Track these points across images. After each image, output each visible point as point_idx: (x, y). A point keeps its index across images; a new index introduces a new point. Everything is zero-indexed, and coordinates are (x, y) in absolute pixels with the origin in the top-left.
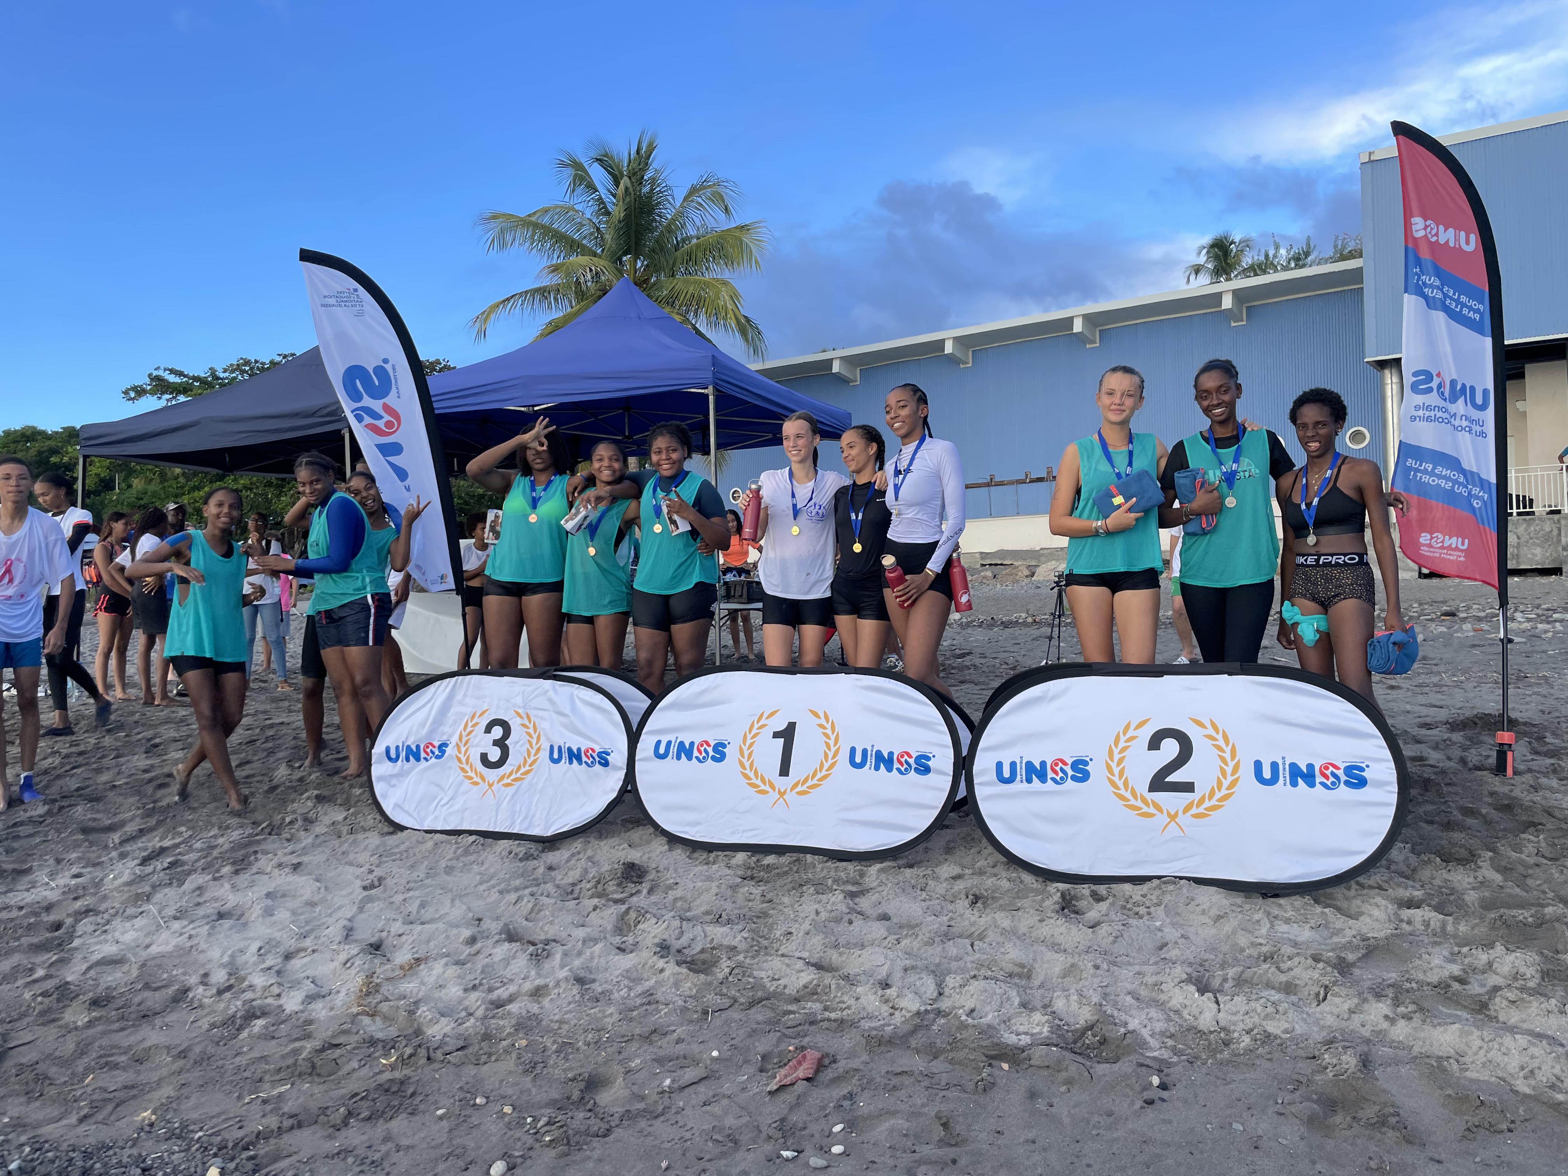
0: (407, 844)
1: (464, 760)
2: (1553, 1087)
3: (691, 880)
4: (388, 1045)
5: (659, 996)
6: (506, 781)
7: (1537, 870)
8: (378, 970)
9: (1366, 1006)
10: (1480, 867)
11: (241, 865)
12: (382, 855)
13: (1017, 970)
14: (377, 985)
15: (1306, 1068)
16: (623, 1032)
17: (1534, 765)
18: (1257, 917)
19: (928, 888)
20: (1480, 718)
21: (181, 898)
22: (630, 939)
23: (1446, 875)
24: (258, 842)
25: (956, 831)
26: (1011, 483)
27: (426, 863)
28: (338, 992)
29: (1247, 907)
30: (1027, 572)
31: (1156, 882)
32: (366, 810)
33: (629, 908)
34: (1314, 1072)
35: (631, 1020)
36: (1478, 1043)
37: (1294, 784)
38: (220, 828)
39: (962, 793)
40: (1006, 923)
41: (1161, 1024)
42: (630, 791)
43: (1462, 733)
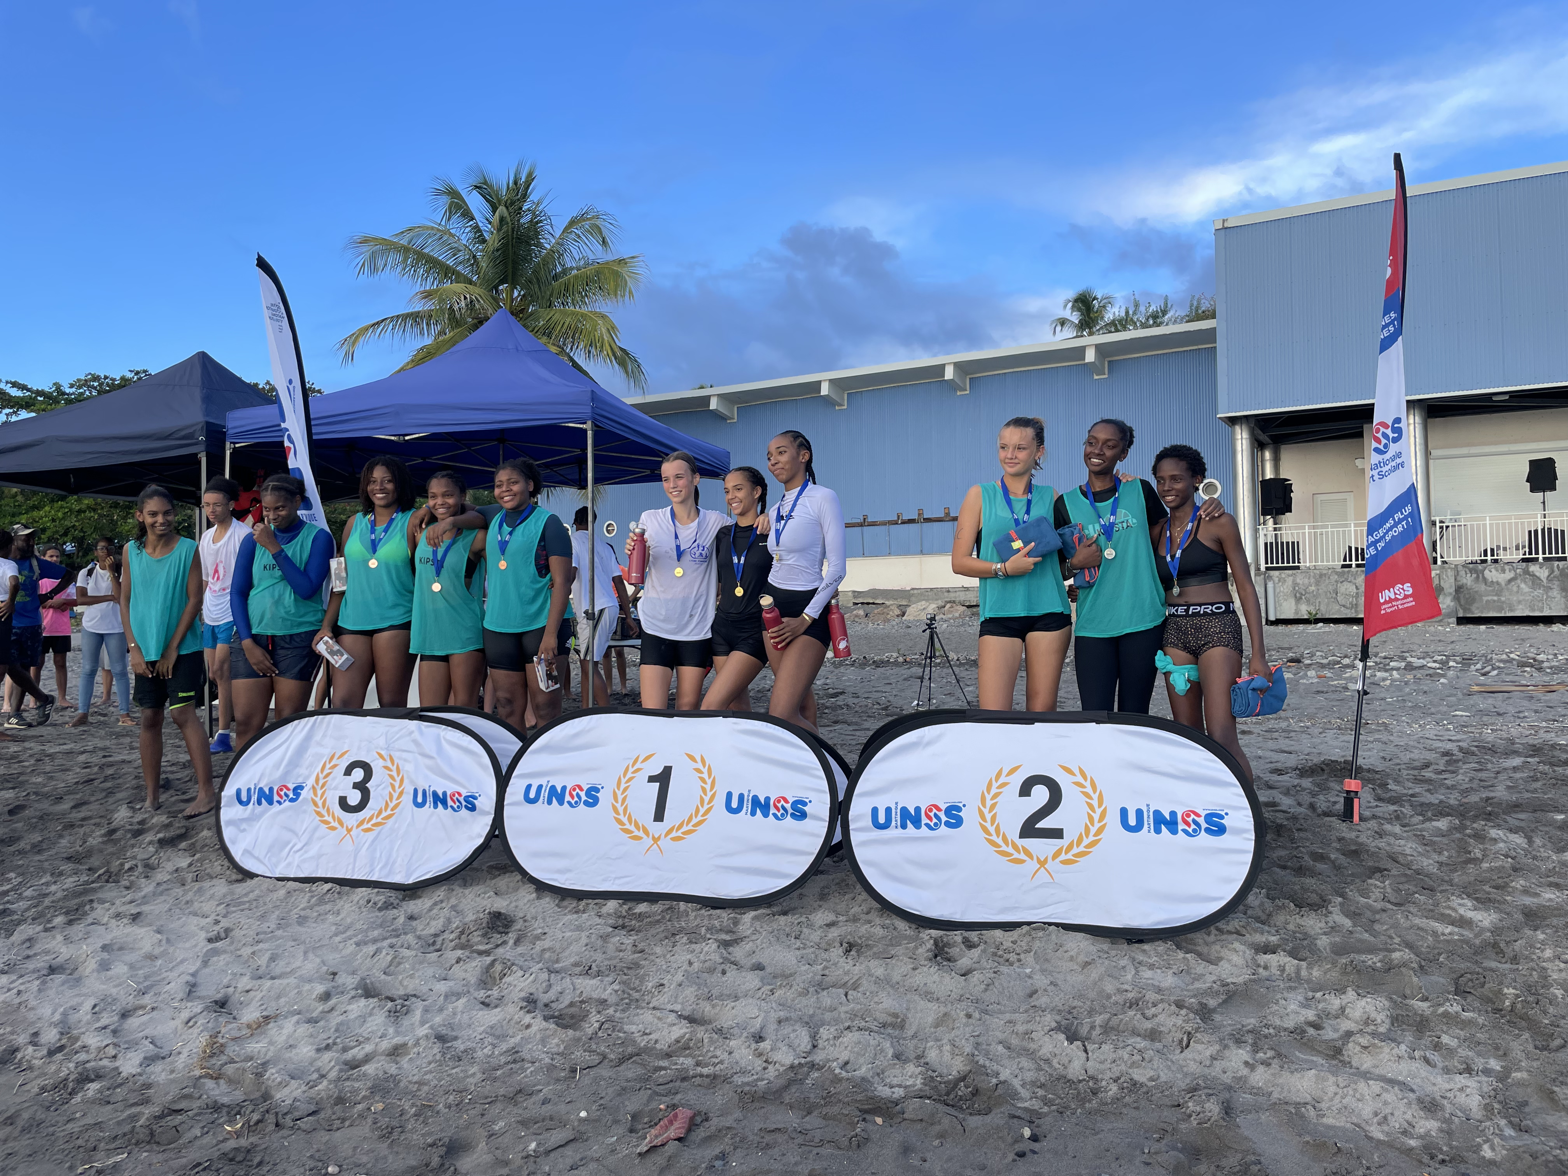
0: (256, 892)
1: (320, 803)
2: (1405, 1133)
3: (560, 929)
4: (234, 1111)
5: (525, 1054)
6: (365, 826)
7: (1384, 915)
8: (223, 1030)
9: (1227, 1053)
10: (1331, 913)
11: (75, 915)
12: (230, 904)
13: (890, 1020)
14: (222, 1045)
15: (1169, 1115)
16: (486, 1093)
17: (1379, 811)
18: (1123, 963)
19: (802, 936)
20: (1327, 765)
21: (9, 949)
22: (495, 993)
23: (1299, 921)
24: (94, 890)
25: (831, 877)
26: (884, 523)
27: (277, 913)
28: (179, 1053)
29: (1113, 953)
30: (898, 612)
31: (1025, 928)
32: (213, 856)
33: (495, 960)
34: (1179, 1120)
35: (495, 1079)
36: (1332, 1089)
37: (1158, 831)
38: (52, 874)
39: (838, 837)
40: (880, 972)
41: (1031, 1073)
42: (497, 836)
43: (1310, 780)
